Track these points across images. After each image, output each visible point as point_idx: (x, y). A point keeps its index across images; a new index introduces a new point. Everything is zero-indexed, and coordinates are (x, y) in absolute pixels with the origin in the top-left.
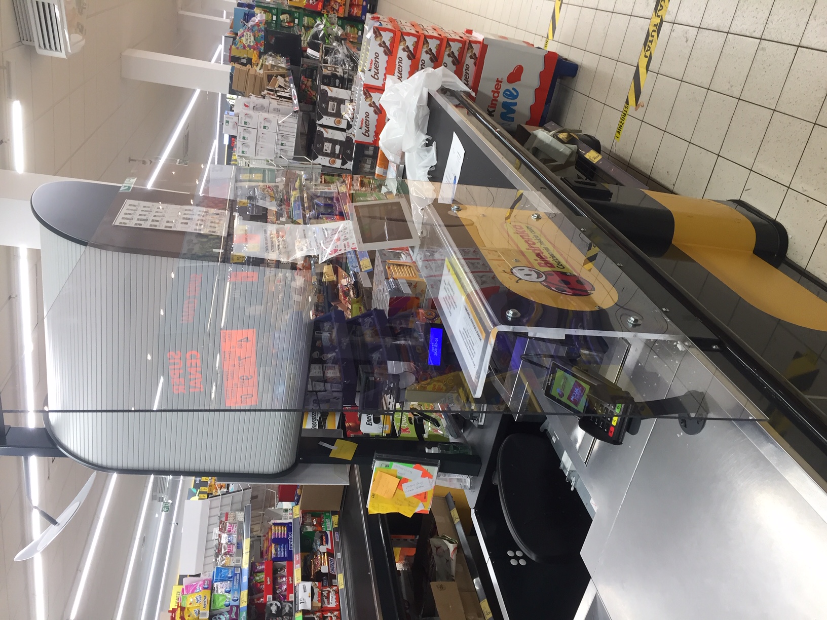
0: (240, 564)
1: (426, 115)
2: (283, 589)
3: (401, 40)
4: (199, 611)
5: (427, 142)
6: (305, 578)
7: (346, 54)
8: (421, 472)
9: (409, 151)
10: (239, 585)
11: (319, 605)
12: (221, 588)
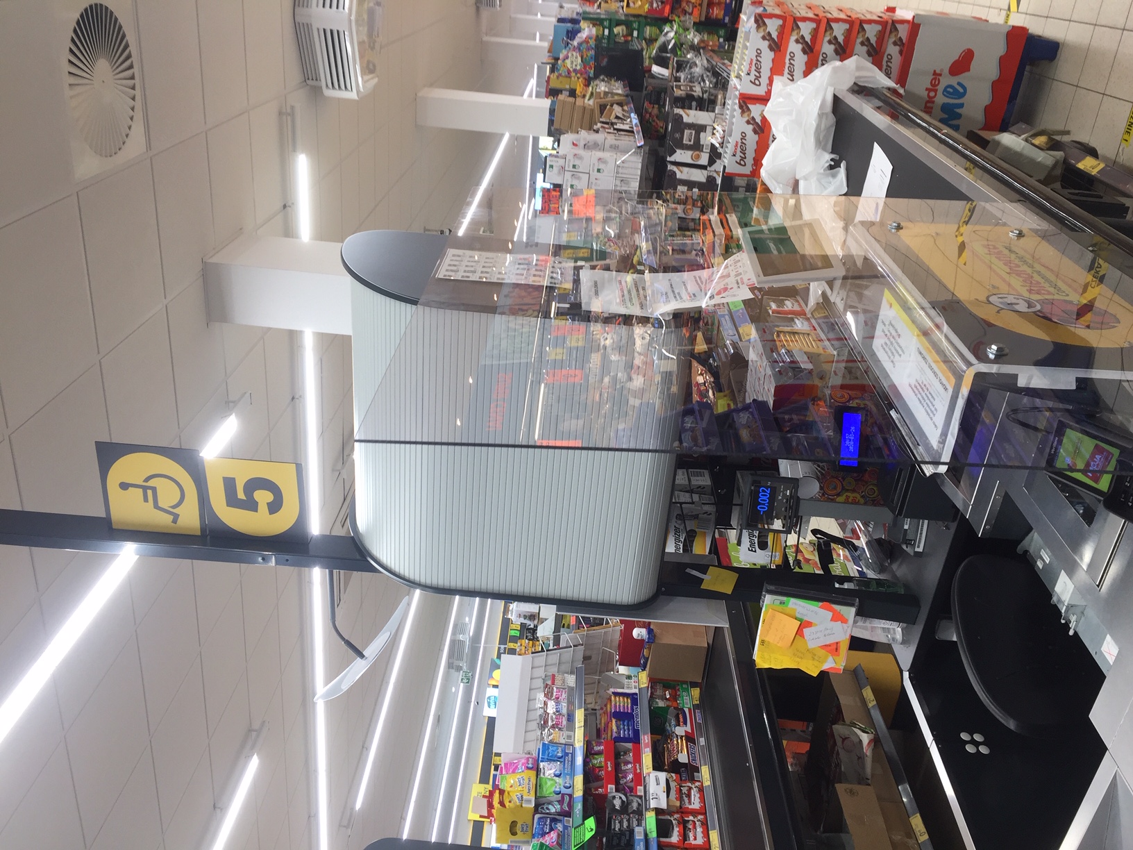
0: (572, 741)
1: (831, 126)
2: (628, 778)
3: (793, 28)
4: (522, 796)
5: (833, 163)
6: (658, 766)
7: (706, 66)
8: (830, 614)
9: (805, 178)
10: (571, 769)
11: (678, 804)
12: (549, 770)
